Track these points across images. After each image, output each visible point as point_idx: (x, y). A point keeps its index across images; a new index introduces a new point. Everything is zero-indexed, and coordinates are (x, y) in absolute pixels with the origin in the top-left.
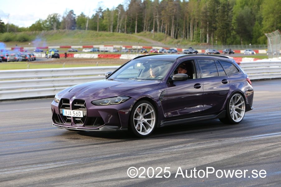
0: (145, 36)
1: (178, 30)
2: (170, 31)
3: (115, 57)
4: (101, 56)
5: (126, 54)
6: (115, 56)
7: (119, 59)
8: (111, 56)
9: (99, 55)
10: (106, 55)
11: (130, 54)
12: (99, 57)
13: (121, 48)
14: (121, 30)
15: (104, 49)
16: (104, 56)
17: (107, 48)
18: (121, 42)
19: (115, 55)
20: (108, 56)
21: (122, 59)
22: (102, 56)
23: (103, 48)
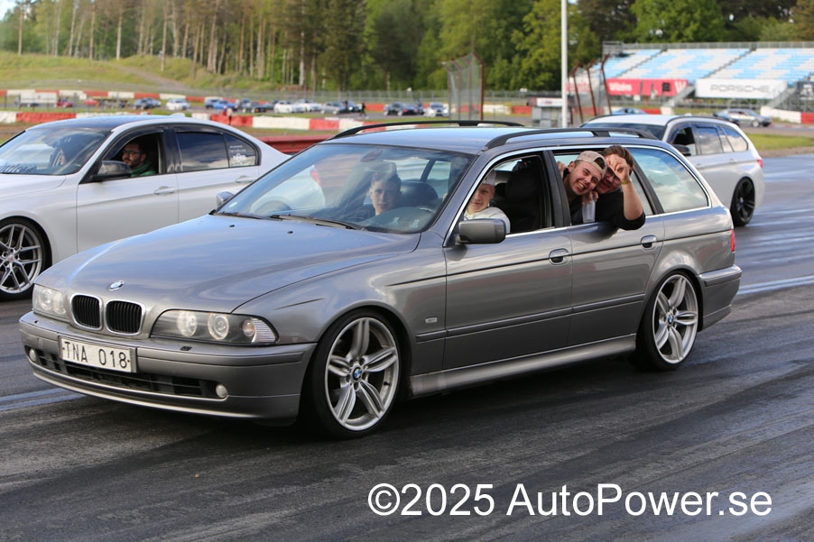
0: (142, 65)
1: (227, 50)
2: (206, 54)
4: (23, 116)
6: (62, 116)
8: (50, 118)
9: (18, 116)
10: (37, 114)
11: (99, 112)
12: (19, 119)
13: (76, 97)
14: (80, 49)
16: (31, 117)
18: (79, 81)
19: (61, 114)
20: (43, 116)
22: (26, 116)
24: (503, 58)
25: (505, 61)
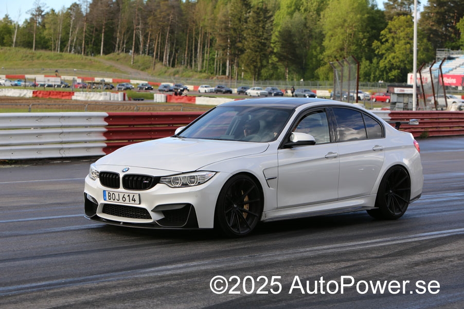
0: (118, 60)
1: (176, 51)
2: (162, 53)
3: (62, 96)
4: (38, 93)
5: (83, 91)
6: (64, 94)
7: (71, 99)
8: (56, 95)
9: (34, 93)
10: (47, 92)
11: (89, 92)
12: (35, 95)
13: (74, 81)
14: (75, 48)
15: (44, 82)
16: (43, 94)
17: (49, 80)
18: (75, 70)
19: (63, 92)
20: (51, 93)
21: (76, 101)
22: (40, 93)
23: (43, 80)
24: (367, 59)
25: (368, 62)
